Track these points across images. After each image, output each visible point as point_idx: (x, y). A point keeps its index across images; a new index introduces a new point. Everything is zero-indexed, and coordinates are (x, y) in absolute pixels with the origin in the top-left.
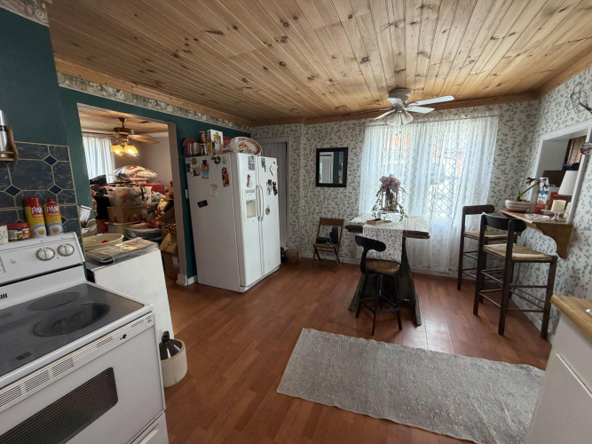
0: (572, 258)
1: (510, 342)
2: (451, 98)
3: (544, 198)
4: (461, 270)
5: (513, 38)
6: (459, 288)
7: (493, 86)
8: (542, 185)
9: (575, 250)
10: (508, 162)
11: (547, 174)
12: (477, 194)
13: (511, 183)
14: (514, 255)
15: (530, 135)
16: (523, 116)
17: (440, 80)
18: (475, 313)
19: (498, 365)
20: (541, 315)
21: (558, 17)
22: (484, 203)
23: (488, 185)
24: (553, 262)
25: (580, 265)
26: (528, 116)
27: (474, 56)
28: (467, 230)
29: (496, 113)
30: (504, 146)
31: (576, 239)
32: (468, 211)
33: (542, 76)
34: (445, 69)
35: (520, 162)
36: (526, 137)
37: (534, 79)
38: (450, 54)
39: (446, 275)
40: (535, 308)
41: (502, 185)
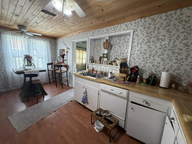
0: (69, 70)
1: (64, 88)
2: (41, 35)
3: (62, 61)
4: (50, 80)
5: (55, 29)
6: (50, 84)
7: (48, 34)
8: (61, 58)
9: (69, 69)
10: (53, 52)
11: (61, 56)
12: (48, 60)
13: (55, 57)
14: (62, 72)
15: (56, 47)
16: (54, 43)
17: (37, 29)
18: (57, 87)
19: (65, 92)
20: (67, 82)
21: (62, 29)
22: (50, 62)
23: (50, 58)
24: (67, 72)
25: (70, 71)
26: (55, 43)
27: (47, 28)
28: (49, 69)
29: (49, 41)
30: (52, 49)
31: (69, 67)
32: (48, 64)
33: (57, 36)
34: (40, 27)
35: (55, 53)
36: (55, 48)
37: (56, 36)
38: (43, 26)
39: (45, 83)
40: (65, 81)
41: (53, 58)
